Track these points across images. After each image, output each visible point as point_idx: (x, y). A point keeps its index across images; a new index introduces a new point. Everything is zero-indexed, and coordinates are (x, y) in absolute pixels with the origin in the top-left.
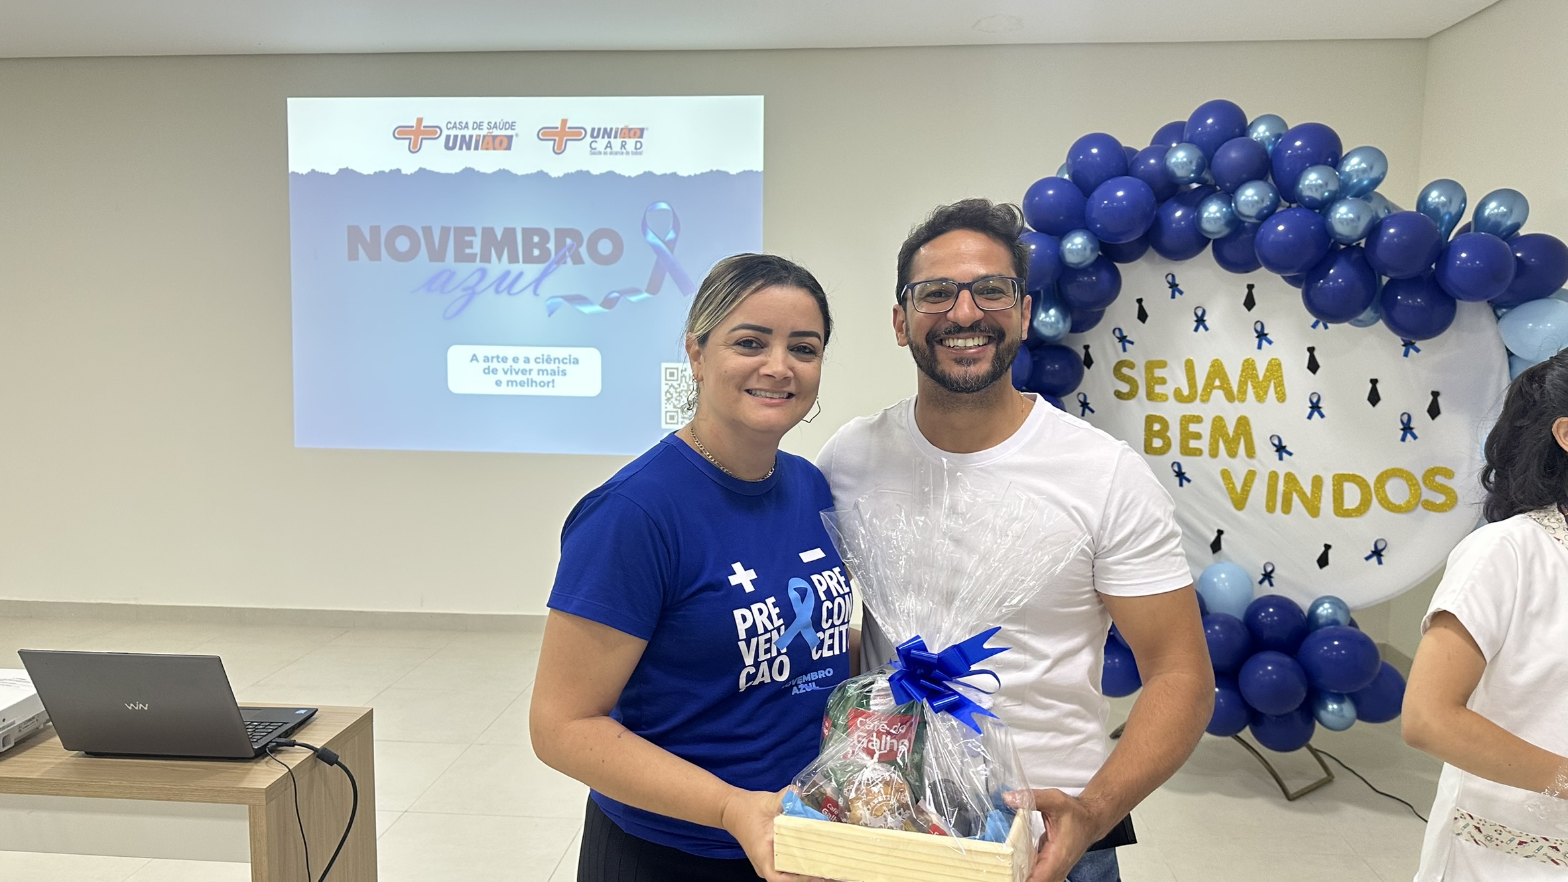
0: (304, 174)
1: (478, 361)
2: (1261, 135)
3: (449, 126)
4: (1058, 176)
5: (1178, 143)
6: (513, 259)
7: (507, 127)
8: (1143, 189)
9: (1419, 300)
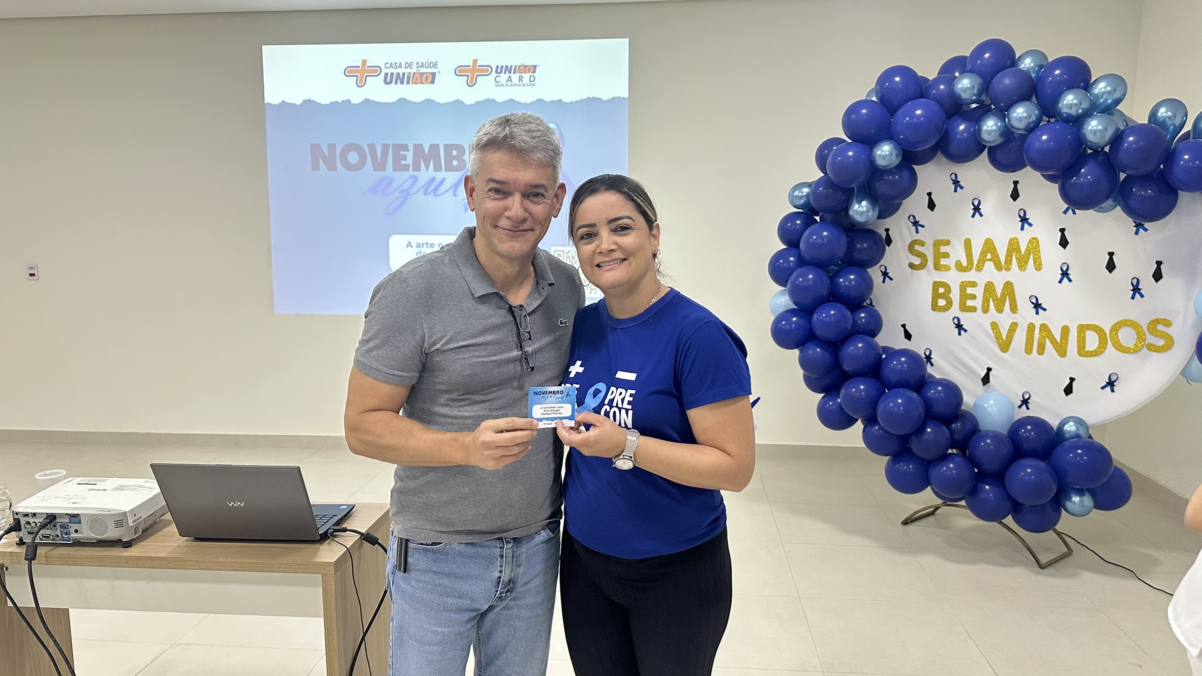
0: (277, 104)
1: (412, 247)
2: (1028, 66)
3: (387, 66)
4: (867, 99)
5: (960, 74)
6: (438, 168)
7: (431, 66)
8: (936, 109)
9: (1149, 192)
